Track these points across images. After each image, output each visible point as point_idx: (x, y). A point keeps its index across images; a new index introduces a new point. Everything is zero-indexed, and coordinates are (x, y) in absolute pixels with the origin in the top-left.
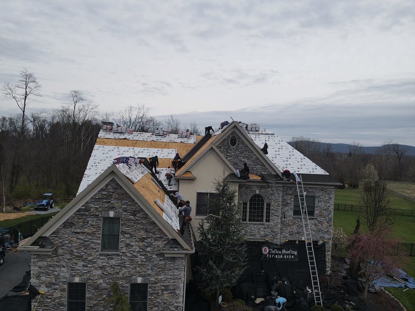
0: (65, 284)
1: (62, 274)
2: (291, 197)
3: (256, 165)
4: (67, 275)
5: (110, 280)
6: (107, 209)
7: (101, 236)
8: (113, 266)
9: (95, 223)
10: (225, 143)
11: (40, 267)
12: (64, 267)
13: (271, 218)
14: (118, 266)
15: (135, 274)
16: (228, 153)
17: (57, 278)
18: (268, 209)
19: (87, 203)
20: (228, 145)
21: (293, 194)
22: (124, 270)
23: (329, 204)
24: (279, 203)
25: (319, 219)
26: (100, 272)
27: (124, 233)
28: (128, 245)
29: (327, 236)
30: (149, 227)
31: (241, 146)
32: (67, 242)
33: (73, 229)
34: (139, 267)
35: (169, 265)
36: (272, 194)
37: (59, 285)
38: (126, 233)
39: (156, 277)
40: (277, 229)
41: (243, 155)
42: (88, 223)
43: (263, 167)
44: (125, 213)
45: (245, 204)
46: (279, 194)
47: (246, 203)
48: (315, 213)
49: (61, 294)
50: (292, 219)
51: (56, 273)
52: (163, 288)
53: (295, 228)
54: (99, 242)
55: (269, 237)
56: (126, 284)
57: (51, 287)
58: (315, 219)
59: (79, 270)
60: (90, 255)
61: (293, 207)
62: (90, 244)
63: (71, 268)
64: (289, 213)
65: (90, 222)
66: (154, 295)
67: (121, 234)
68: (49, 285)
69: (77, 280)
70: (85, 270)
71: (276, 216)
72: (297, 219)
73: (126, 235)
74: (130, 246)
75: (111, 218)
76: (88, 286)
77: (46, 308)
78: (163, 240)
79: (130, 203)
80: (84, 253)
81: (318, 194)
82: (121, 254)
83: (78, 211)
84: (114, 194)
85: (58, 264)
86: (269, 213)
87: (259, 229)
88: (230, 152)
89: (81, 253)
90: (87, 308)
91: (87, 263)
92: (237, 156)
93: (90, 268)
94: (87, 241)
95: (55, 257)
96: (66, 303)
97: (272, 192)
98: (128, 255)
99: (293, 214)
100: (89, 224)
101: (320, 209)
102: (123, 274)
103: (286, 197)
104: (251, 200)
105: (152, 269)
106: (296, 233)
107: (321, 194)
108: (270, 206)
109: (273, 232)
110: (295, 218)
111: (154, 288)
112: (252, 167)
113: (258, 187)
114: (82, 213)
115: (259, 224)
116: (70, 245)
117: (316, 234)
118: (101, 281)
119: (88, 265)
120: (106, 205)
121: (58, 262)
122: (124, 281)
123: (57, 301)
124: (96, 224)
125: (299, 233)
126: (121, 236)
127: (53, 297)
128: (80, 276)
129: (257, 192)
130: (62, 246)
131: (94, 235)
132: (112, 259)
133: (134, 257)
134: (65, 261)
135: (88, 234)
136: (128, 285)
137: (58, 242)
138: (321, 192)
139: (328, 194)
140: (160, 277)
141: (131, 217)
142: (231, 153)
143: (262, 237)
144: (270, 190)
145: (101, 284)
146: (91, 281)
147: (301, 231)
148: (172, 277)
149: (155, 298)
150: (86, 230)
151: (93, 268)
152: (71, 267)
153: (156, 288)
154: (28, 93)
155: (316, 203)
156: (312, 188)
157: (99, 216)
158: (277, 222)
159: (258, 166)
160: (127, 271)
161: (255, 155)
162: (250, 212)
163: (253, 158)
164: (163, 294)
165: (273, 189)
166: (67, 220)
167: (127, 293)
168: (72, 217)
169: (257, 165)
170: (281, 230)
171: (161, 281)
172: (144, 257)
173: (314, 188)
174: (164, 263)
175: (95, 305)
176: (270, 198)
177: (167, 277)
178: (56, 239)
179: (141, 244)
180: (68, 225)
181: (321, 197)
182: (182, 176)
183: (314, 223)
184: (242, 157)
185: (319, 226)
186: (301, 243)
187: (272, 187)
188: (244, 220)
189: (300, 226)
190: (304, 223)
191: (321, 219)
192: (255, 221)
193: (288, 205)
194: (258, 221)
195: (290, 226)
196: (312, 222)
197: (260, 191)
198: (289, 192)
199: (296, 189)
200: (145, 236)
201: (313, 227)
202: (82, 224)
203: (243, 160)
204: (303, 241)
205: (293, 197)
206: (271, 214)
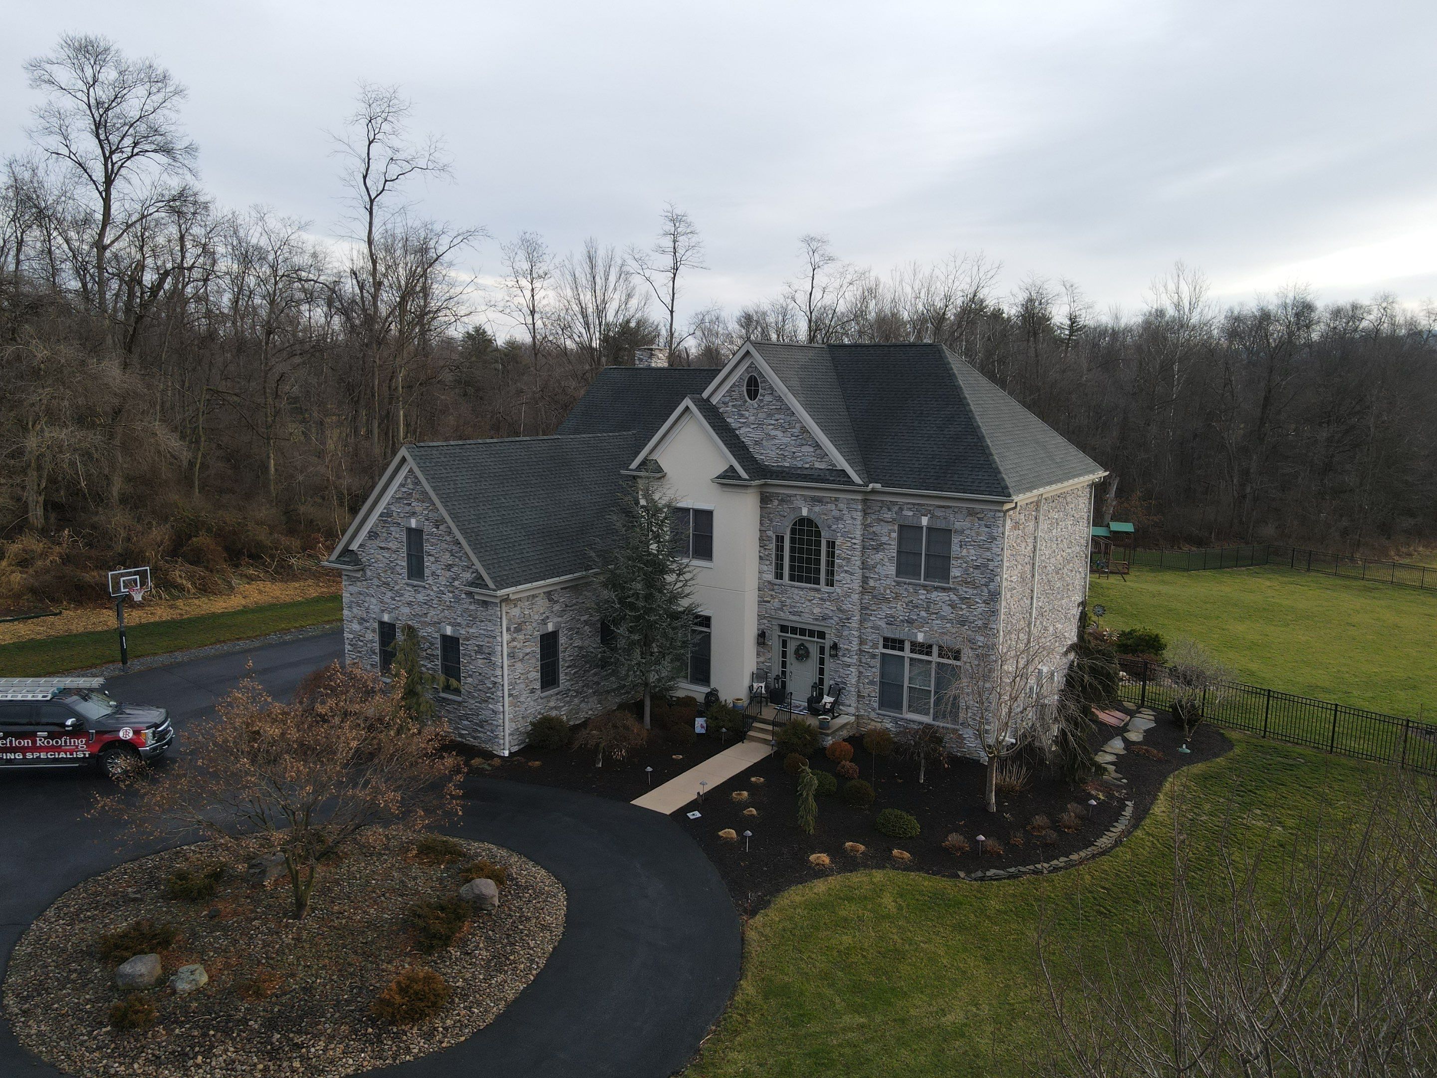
0: (375, 622)
1: (372, 607)
2: (890, 528)
3: (800, 446)
4: (377, 610)
5: (418, 625)
6: (409, 514)
7: (406, 555)
8: (420, 603)
9: (398, 535)
10: (735, 394)
11: (351, 594)
12: (373, 596)
13: (836, 578)
14: (426, 604)
15: (444, 620)
16: (742, 416)
17: (368, 612)
18: (831, 554)
19: (388, 504)
20: (741, 396)
21: (894, 520)
22: (432, 613)
23: (988, 554)
24: (854, 541)
25: (963, 590)
26: (408, 610)
27: (429, 554)
28: (433, 574)
29: (982, 639)
30: (455, 547)
31: (768, 398)
32: (374, 561)
33: (378, 542)
34: (447, 610)
35: (482, 613)
36: (838, 519)
37: (370, 622)
38: (431, 555)
39: (467, 629)
40: (851, 606)
41: (773, 422)
42: (391, 534)
43: (818, 452)
44: (427, 523)
45: (780, 539)
46: (853, 518)
47: (783, 537)
48: (952, 574)
49: (373, 636)
50: (894, 584)
51: (367, 605)
52: (476, 648)
53: (900, 609)
54: (404, 564)
55: (832, 621)
56: (435, 634)
57: (363, 623)
58: (950, 589)
59: (388, 604)
60: (396, 583)
61: (895, 555)
62: (395, 566)
63: (380, 600)
64: (885, 567)
65: (393, 533)
66: (468, 658)
67: (426, 555)
68: (361, 621)
69: (386, 618)
70: (393, 604)
71: (846, 572)
72: (905, 586)
73: (431, 558)
74: (436, 575)
75: (413, 529)
76: (397, 628)
77: (360, 655)
78: (471, 570)
79: (431, 508)
80: (391, 580)
81: (959, 523)
82: (427, 586)
83: (381, 516)
84: (414, 492)
85: (367, 591)
86: (832, 565)
87: (810, 601)
88: (747, 415)
89: (388, 579)
91: (395, 594)
92: (760, 424)
93: (398, 603)
94: (392, 562)
95: (364, 580)
96: (377, 651)
97: (836, 513)
98: (435, 589)
99: (899, 573)
100: (392, 537)
101: (964, 565)
102: (432, 617)
103: (876, 528)
104: (793, 531)
105: (462, 615)
106: (902, 621)
107: (967, 524)
108: (833, 547)
109: (841, 610)
110: (899, 583)
111: (466, 647)
112: (794, 450)
113: (805, 500)
114: (384, 518)
115: (810, 589)
116: (376, 565)
117: (954, 631)
118: (410, 624)
119: (396, 599)
120: (408, 508)
121: (367, 588)
122: (433, 629)
123: (369, 645)
124: (400, 536)
125: (910, 622)
126: (426, 559)
127: (365, 639)
128: (389, 613)
129: (805, 512)
130: (369, 566)
131: (398, 553)
132: (419, 592)
133: (441, 593)
134: (374, 589)
135: (393, 551)
136: (437, 635)
137: (365, 560)
138: (969, 519)
139: (986, 526)
140: (471, 631)
141: (434, 529)
142: (747, 418)
143: (816, 619)
144: (833, 507)
146: (400, 622)
147: (915, 617)
148: (485, 633)
149: (468, 662)
150: (390, 545)
151: (400, 603)
152: (380, 598)
153: (469, 648)
155: (955, 548)
156: (943, 507)
157: (401, 524)
158: (850, 589)
159: (806, 449)
160: (434, 613)
161: (798, 421)
162: (792, 559)
163: (794, 427)
164: (476, 658)
165: (841, 506)
166: (372, 528)
167: (437, 648)
168: (375, 525)
169: (803, 445)
170: (865, 608)
171: (473, 636)
172: (451, 595)
173: (949, 507)
174: (475, 608)
176: (834, 527)
177: (480, 631)
178: (363, 554)
179: (448, 574)
180: (373, 536)
181: (968, 532)
182: (636, 470)
183: (950, 600)
184: (772, 427)
185: (962, 609)
186: (917, 647)
187: (837, 499)
188: (779, 576)
189: (912, 606)
190: (923, 597)
191: (966, 592)
192: (800, 580)
193: (884, 549)
194: (808, 581)
195: (887, 601)
196: (943, 595)
197: (810, 510)
198: (885, 515)
199: (901, 509)
200: (450, 563)
201: (946, 610)
202: (385, 535)
203: (773, 433)
204: (922, 645)
205: (896, 528)
206: (836, 569)
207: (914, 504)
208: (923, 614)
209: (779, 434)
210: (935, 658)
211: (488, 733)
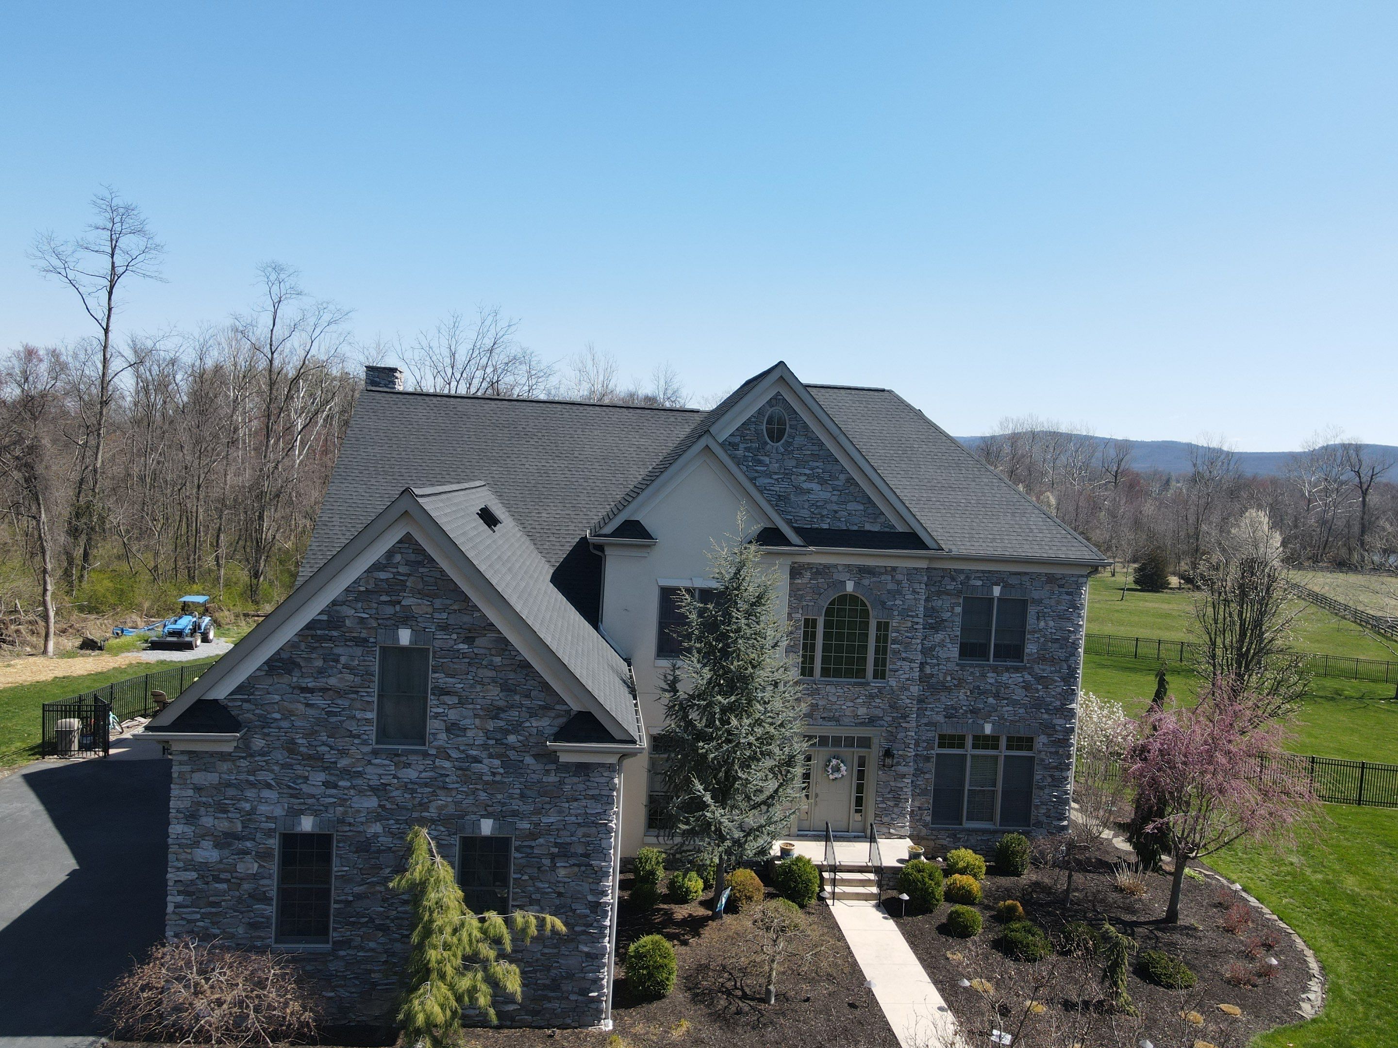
0: (270, 837)
1: (263, 808)
2: (953, 601)
3: (845, 503)
4: (278, 813)
5: (402, 826)
6: (393, 622)
7: (375, 699)
8: (410, 786)
9: (357, 662)
10: (751, 433)
11: (198, 789)
12: (269, 786)
13: (889, 666)
14: (426, 785)
15: (475, 810)
16: (760, 462)
17: (249, 820)
18: (882, 639)
19: (334, 603)
20: (759, 437)
21: (959, 591)
22: (443, 799)
23: (1069, 625)
24: (916, 620)
25: (1037, 669)
26: (372, 802)
27: (443, 692)
28: (453, 728)
29: (1061, 722)
30: (512, 675)
31: (799, 441)
32: (277, 716)
33: (295, 679)
34: (485, 791)
35: (573, 785)
36: (893, 594)
37: (254, 840)
38: (448, 693)
39: (535, 818)
40: (909, 701)
41: (808, 472)
42: (337, 661)
43: (870, 510)
44: (440, 635)
45: (810, 624)
46: (914, 592)
47: (814, 621)
48: (1027, 651)
49: (260, 866)
50: (957, 668)
51: (247, 806)
52: (556, 850)
53: (962, 698)
54: (369, 715)
55: (882, 723)
56: (448, 838)
57: (230, 845)
58: (1025, 668)
59: (313, 796)
60: (343, 753)
61: (959, 633)
62: (344, 721)
63: (291, 791)
64: (945, 650)
65: (343, 660)
66: (529, 871)
67: (432, 694)
68: (224, 840)
69: (307, 824)
70: (330, 796)
71: (904, 659)
72: (971, 670)
73: (447, 699)
74: (460, 729)
75: (404, 649)
76: (338, 842)
77: (214, 910)
78: (552, 714)
79: (456, 607)
80: (328, 749)
81: (1037, 591)
82: (433, 752)
83: (308, 627)
84: (411, 579)
85: (251, 778)
86: (885, 652)
87: (851, 699)
88: (767, 460)
89: (318, 749)
90: (336, 906)
91: (337, 775)
92: (787, 474)
93: (346, 792)
94: (335, 714)
95: (243, 758)
96: (273, 894)
97: (892, 587)
98: (454, 754)
99: (960, 655)
100: (340, 666)
101: (1041, 640)
102: (440, 808)
103: (937, 603)
104: (829, 612)
105: (522, 796)
106: (966, 712)
107: (1045, 592)
108: (886, 629)
109: (895, 708)
110: (962, 667)
111: (529, 850)
112: (836, 508)
113: (851, 571)
114: (319, 632)
116: (285, 724)
117: (1027, 717)
118: (377, 828)
119: (341, 783)
120: (389, 610)
121: (253, 773)
122: (443, 829)
123: (246, 886)
124: (362, 663)
125: (974, 712)
126: (432, 701)
127: (234, 875)
128: (316, 813)
129: (850, 587)
130: (263, 728)
131: (355, 696)
132: (409, 765)
133: (470, 760)
134: (272, 771)
135: (340, 693)
137: (251, 716)
138: (1047, 587)
139: (1068, 593)
140: (545, 820)
141: (461, 646)
142: (767, 465)
144: (889, 579)
145: (376, 836)
146: (347, 828)
147: (981, 706)
148: (580, 820)
149: (531, 878)
150: (333, 681)
151: (352, 792)
152: (289, 787)
153: (536, 851)
154: (119, 270)
155: (1031, 619)
156: (1018, 574)
157: (368, 641)
158: (908, 679)
159: (851, 506)
160: (450, 799)
161: (843, 470)
162: (826, 648)
163: (838, 479)
164: (554, 867)
165: (900, 577)
166: (278, 653)
168: (292, 645)
169: (850, 501)
170: (920, 701)
171: (548, 829)
172: (497, 762)
173: (1026, 573)
174: (558, 779)
175: (359, 897)
176: (888, 604)
177: (566, 818)
178: (246, 706)
179: (491, 725)
180: (279, 667)
181: (1046, 601)
182: (613, 535)
183: (1024, 682)
184: (804, 478)
185: (1037, 690)
186: (982, 741)
187: (894, 569)
188: (806, 670)
189: (978, 692)
190: (992, 681)
191: (1044, 670)
192: (837, 673)
193: (945, 627)
194: (849, 674)
195: (948, 690)
196: (1017, 677)
197: (857, 584)
198: (948, 587)
199: (968, 578)
200: (501, 703)
201: (1019, 694)
202: (319, 663)
203: (805, 486)
204: (987, 737)
205: (961, 601)
206: (889, 655)
207: (983, 572)
208: (991, 700)
209: (815, 486)
210: (1003, 751)
211: (573, 997)
